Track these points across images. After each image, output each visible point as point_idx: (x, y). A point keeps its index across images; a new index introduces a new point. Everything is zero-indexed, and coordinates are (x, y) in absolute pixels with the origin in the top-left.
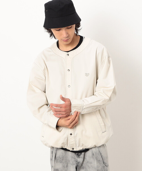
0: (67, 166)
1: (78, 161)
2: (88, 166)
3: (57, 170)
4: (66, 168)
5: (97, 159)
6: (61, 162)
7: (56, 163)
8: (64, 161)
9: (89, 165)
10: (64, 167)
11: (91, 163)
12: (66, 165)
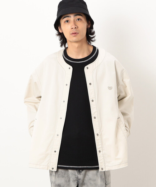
1: (79, 178)
2: (91, 184)
5: (101, 177)
6: (63, 177)
7: (57, 178)
8: (66, 176)
9: (92, 182)
11: (95, 180)
12: (68, 180)
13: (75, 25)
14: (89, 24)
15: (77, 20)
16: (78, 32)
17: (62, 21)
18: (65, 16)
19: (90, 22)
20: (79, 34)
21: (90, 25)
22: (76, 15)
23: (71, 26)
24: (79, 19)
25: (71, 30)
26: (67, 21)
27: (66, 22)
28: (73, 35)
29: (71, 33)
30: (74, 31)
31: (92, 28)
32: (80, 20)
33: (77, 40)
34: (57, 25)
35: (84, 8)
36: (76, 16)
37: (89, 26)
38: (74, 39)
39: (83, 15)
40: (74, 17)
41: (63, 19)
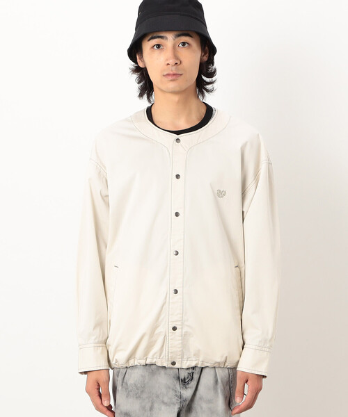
0: (151, 409)
3: (126, 414)
4: (149, 413)
6: (138, 397)
8: (145, 396)
9: (204, 406)
10: (143, 408)
11: (209, 402)
12: (148, 406)
13: (176, 57)
14: (205, 54)
15: (181, 45)
16: (180, 73)
17: (147, 46)
18: (155, 35)
19: (208, 48)
20: (182, 77)
21: (207, 54)
22: (179, 36)
23: (167, 60)
24: (184, 44)
25: (166, 67)
26: (158, 46)
27: (155, 47)
28: (170, 78)
29: (165, 73)
30: (172, 70)
31: (211, 61)
32: (187, 45)
33: (178, 89)
34: (135, 51)
35: (196, 19)
36: (179, 38)
37: (205, 59)
38: (172, 86)
39: (194, 35)
40: (174, 40)
41: (149, 40)
